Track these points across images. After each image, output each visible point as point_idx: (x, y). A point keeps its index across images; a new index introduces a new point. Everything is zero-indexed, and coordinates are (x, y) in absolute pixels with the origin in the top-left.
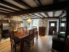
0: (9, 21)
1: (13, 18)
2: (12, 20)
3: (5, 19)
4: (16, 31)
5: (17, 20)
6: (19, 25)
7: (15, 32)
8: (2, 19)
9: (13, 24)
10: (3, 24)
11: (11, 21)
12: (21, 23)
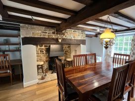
0: (60, 41)
1: (66, 34)
2: (64, 37)
3: (54, 37)
4: (71, 61)
5: (73, 38)
6: (76, 49)
7: (69, 61)
8: (49, 36)
9: (67, 46)
10: (51, 46)
11: (63, 39)
12: (81, 45)
